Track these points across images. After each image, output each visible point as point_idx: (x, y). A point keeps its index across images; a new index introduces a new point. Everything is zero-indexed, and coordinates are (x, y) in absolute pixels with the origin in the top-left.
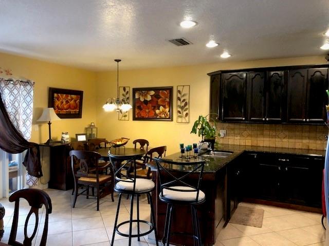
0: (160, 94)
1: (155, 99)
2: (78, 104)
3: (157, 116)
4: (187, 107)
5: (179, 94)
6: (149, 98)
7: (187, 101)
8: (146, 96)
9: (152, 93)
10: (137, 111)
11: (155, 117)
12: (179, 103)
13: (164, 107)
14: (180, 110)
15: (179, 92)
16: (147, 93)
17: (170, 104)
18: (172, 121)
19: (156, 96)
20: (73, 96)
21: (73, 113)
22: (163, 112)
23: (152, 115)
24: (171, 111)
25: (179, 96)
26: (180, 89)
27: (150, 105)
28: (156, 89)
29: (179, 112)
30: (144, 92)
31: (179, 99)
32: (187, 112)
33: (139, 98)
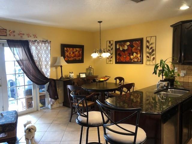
0: (133, 44)
1: (130, 48)
2: (81, 54)
3: (132, 60)
4: (154, 53)
5: (147, 43)
6: (126, 48)
7: (154, 48)
8: (124, 46)
9: (128, 43)
10: (118, 57)
11: (130, 61)
12: (148, 50)
13: (137, 53)
14: (148, 55)
15: (148, 41)
16: (125, 44)
17: (141, 51)
18: (142, 63)
19: (131, 46)
20: (77, 49)
21: (78, 59)
22: (136, 57)
23: (128, 60)
24: (142, 56)
25: (148, 44)
26: (149, 39)
27: (126, 52)
28: (131, 41)
29: (148, 57)
30: (122, 43)
31: (148, 47)
32: (154, 56)
33: (119, 48)
